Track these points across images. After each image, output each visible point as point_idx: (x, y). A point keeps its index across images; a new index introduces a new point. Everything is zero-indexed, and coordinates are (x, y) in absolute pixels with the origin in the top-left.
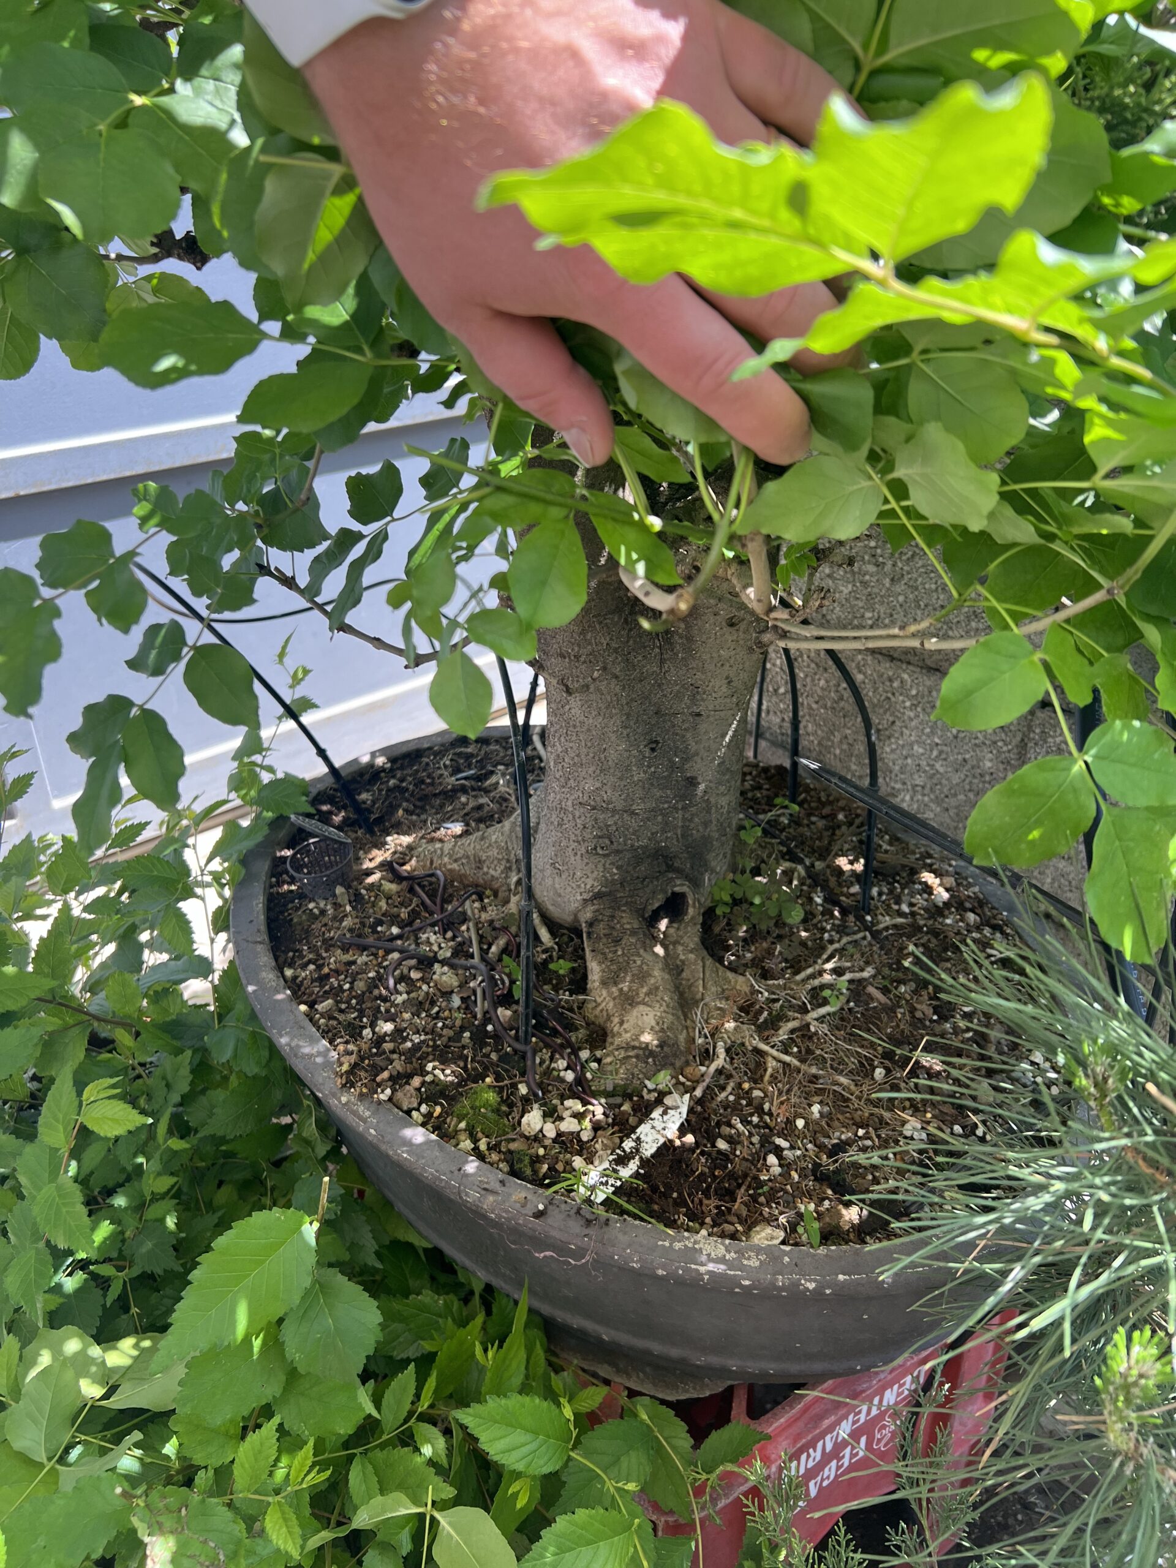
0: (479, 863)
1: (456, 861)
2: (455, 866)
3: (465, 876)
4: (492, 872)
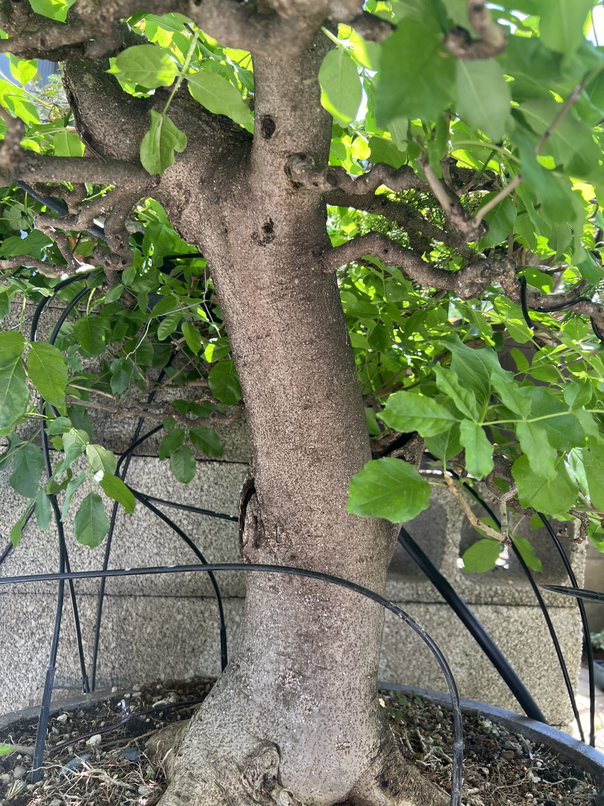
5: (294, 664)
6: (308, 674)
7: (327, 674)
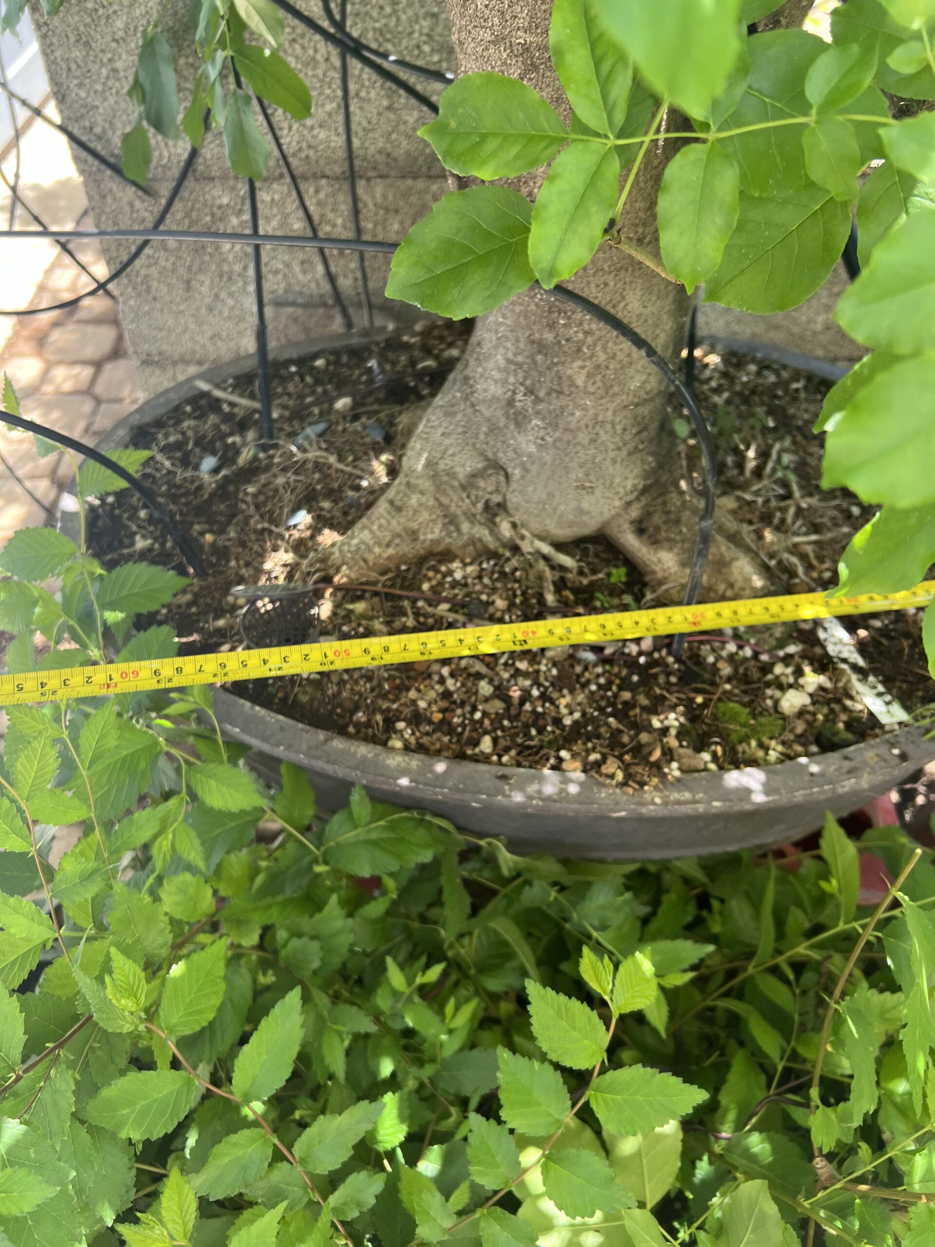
0: (413, 535)
1: (388, 545)
2: (391, 551)
3: (404, 555)
4: (430, 536)
5: (525, 378)
6: (542, 394)
7: (564, 400)
